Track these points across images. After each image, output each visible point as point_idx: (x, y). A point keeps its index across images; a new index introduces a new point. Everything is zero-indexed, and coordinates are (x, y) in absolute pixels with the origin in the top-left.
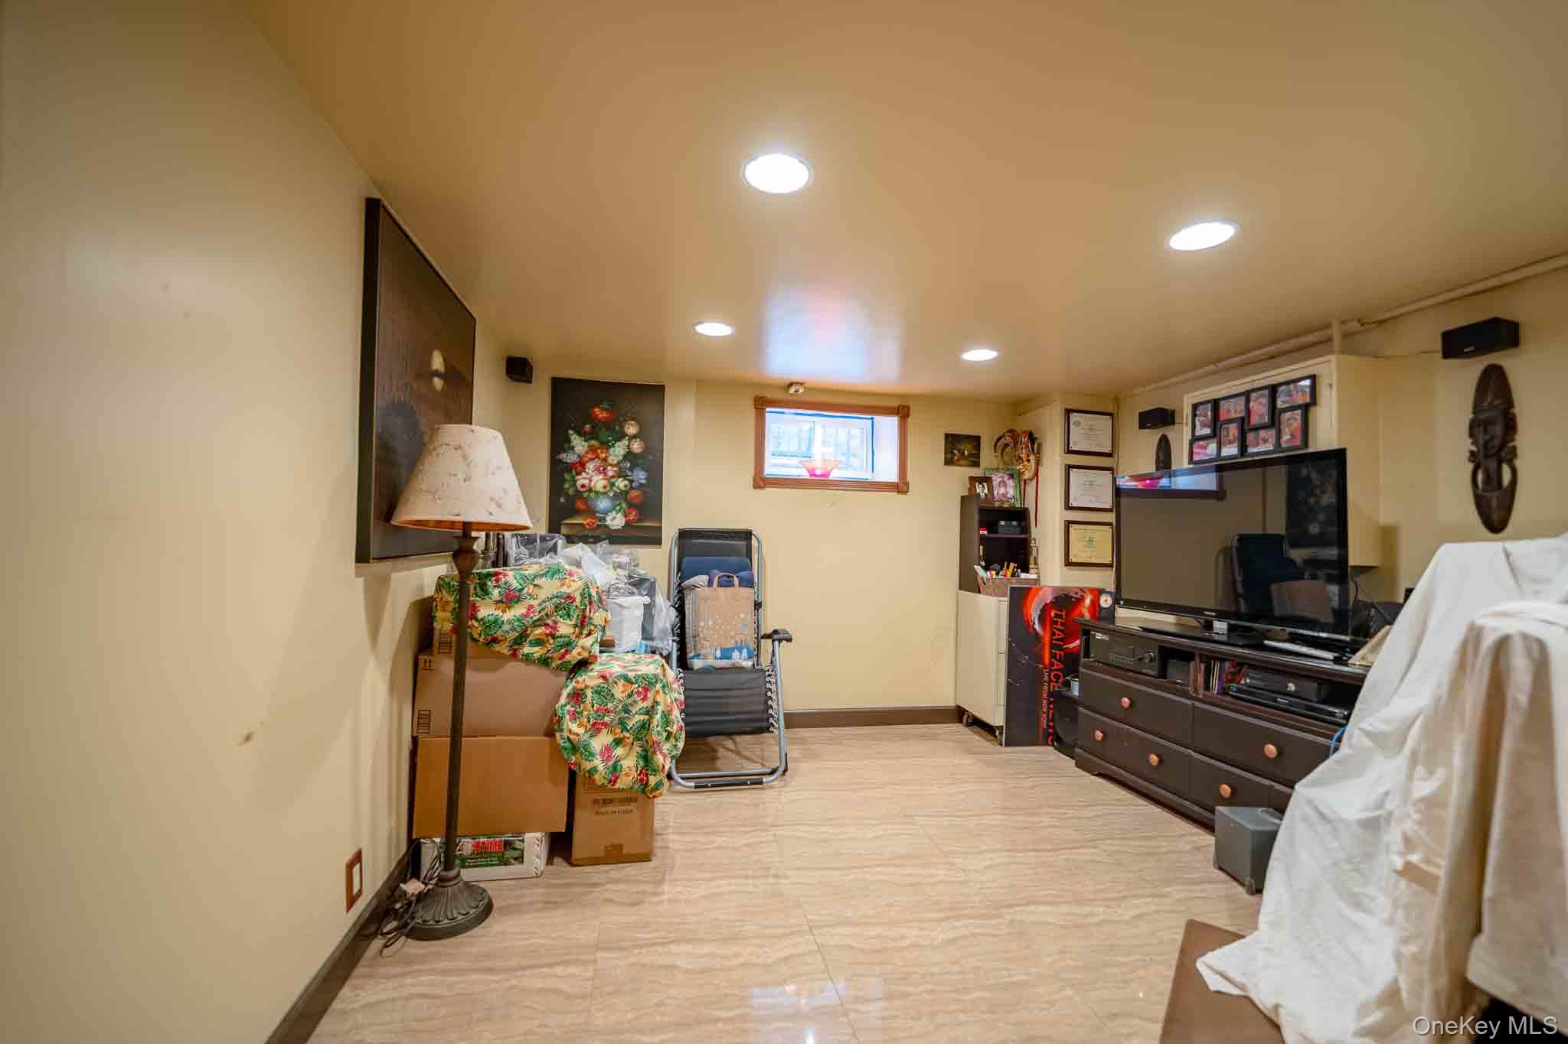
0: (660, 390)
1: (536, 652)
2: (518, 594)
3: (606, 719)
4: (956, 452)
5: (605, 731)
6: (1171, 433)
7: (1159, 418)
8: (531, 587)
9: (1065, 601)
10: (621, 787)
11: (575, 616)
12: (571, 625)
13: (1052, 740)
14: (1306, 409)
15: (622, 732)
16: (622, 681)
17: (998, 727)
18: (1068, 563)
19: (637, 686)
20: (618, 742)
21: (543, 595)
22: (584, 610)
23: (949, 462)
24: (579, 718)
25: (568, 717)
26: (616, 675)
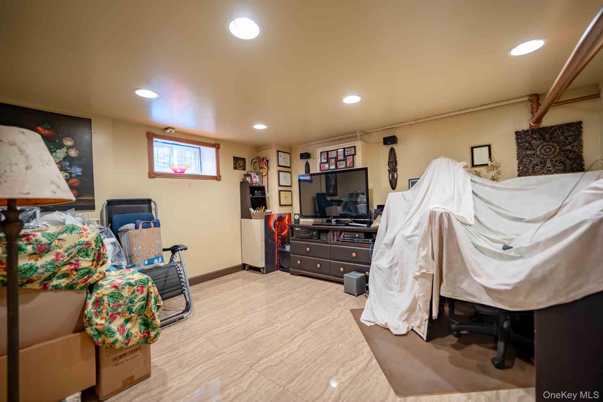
0: (89, 121)
1: (64, 282)
2: (48, 246)
3: (120, 310)
4: (237, 164)
5: (118, 317)
6: (310, 161)
7: (306, 156)
8: (57, 241)
9: (281, 218)
10: (132, 344)
11: (92, 254)
12: (90, 261)
13: (279, 268)
14: (354, 155)
15: (130, 314)
16: (127, 286)
17: (262, 268)
18: (281, 205)
19: (136, 287)
20: (127, 321)
21: (66, 245)
22: (99, 250)
23: (235, 168)
24: (100, 315)
25: (93, 316)
26: (123, 283)
